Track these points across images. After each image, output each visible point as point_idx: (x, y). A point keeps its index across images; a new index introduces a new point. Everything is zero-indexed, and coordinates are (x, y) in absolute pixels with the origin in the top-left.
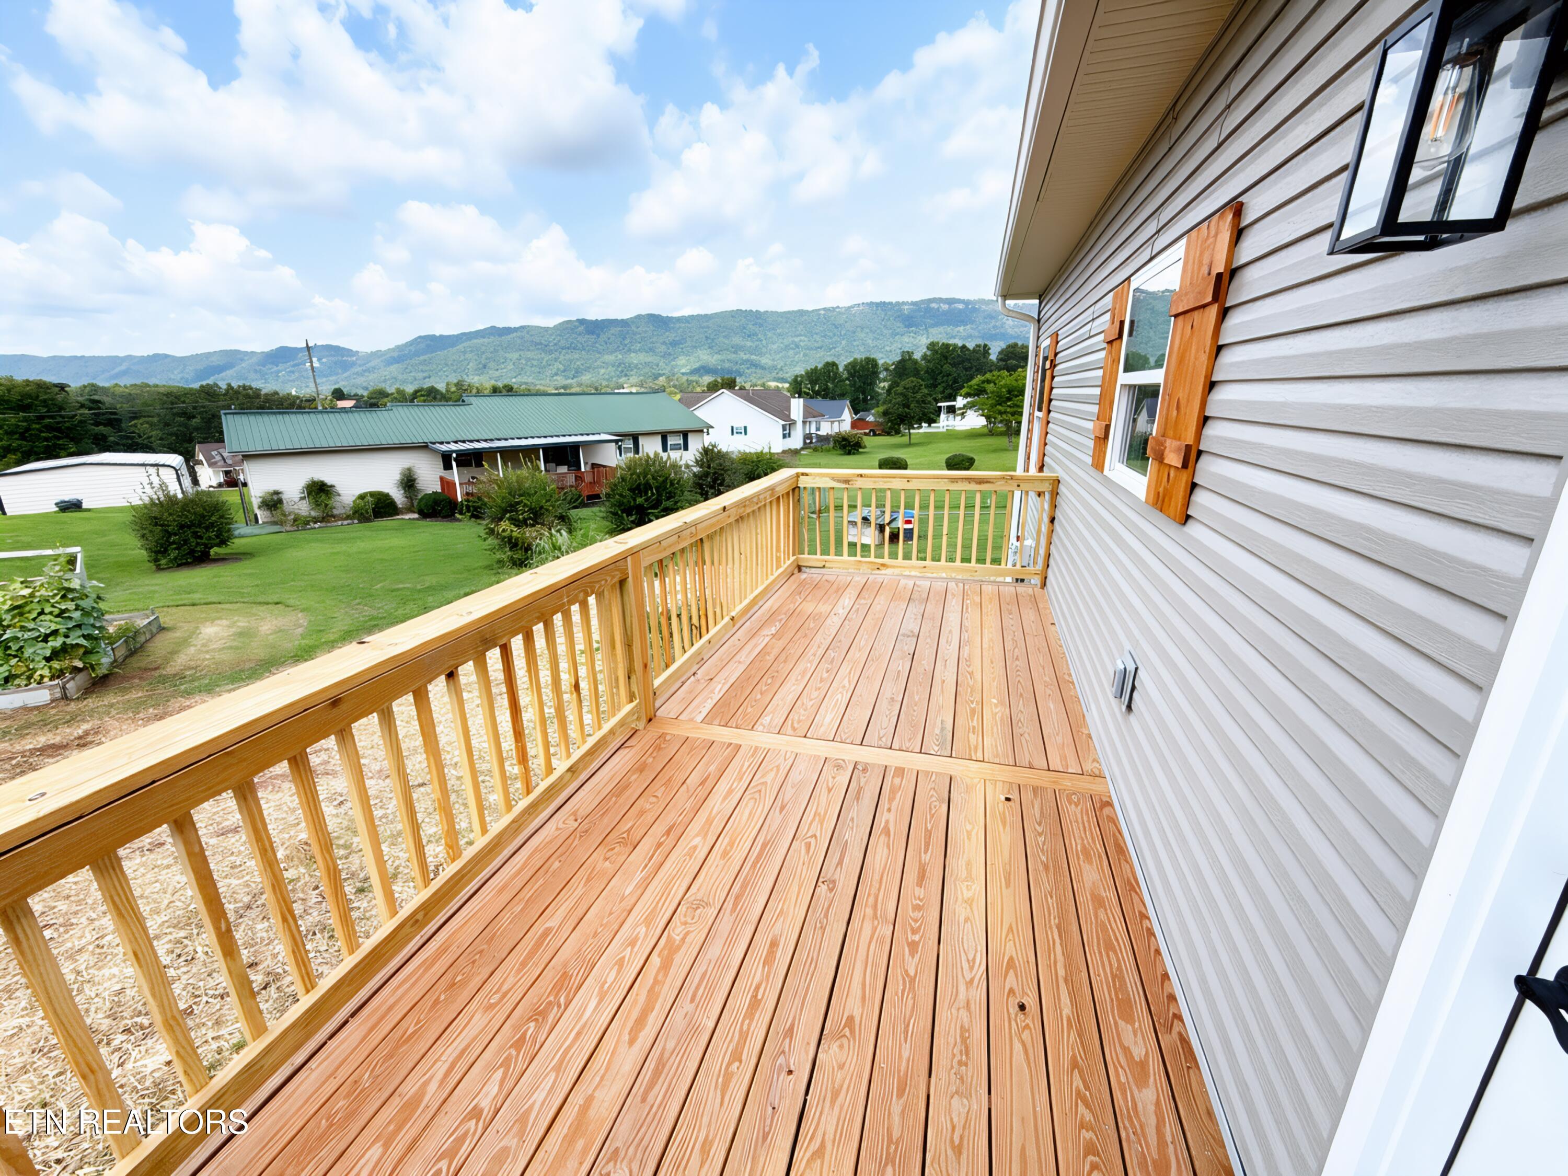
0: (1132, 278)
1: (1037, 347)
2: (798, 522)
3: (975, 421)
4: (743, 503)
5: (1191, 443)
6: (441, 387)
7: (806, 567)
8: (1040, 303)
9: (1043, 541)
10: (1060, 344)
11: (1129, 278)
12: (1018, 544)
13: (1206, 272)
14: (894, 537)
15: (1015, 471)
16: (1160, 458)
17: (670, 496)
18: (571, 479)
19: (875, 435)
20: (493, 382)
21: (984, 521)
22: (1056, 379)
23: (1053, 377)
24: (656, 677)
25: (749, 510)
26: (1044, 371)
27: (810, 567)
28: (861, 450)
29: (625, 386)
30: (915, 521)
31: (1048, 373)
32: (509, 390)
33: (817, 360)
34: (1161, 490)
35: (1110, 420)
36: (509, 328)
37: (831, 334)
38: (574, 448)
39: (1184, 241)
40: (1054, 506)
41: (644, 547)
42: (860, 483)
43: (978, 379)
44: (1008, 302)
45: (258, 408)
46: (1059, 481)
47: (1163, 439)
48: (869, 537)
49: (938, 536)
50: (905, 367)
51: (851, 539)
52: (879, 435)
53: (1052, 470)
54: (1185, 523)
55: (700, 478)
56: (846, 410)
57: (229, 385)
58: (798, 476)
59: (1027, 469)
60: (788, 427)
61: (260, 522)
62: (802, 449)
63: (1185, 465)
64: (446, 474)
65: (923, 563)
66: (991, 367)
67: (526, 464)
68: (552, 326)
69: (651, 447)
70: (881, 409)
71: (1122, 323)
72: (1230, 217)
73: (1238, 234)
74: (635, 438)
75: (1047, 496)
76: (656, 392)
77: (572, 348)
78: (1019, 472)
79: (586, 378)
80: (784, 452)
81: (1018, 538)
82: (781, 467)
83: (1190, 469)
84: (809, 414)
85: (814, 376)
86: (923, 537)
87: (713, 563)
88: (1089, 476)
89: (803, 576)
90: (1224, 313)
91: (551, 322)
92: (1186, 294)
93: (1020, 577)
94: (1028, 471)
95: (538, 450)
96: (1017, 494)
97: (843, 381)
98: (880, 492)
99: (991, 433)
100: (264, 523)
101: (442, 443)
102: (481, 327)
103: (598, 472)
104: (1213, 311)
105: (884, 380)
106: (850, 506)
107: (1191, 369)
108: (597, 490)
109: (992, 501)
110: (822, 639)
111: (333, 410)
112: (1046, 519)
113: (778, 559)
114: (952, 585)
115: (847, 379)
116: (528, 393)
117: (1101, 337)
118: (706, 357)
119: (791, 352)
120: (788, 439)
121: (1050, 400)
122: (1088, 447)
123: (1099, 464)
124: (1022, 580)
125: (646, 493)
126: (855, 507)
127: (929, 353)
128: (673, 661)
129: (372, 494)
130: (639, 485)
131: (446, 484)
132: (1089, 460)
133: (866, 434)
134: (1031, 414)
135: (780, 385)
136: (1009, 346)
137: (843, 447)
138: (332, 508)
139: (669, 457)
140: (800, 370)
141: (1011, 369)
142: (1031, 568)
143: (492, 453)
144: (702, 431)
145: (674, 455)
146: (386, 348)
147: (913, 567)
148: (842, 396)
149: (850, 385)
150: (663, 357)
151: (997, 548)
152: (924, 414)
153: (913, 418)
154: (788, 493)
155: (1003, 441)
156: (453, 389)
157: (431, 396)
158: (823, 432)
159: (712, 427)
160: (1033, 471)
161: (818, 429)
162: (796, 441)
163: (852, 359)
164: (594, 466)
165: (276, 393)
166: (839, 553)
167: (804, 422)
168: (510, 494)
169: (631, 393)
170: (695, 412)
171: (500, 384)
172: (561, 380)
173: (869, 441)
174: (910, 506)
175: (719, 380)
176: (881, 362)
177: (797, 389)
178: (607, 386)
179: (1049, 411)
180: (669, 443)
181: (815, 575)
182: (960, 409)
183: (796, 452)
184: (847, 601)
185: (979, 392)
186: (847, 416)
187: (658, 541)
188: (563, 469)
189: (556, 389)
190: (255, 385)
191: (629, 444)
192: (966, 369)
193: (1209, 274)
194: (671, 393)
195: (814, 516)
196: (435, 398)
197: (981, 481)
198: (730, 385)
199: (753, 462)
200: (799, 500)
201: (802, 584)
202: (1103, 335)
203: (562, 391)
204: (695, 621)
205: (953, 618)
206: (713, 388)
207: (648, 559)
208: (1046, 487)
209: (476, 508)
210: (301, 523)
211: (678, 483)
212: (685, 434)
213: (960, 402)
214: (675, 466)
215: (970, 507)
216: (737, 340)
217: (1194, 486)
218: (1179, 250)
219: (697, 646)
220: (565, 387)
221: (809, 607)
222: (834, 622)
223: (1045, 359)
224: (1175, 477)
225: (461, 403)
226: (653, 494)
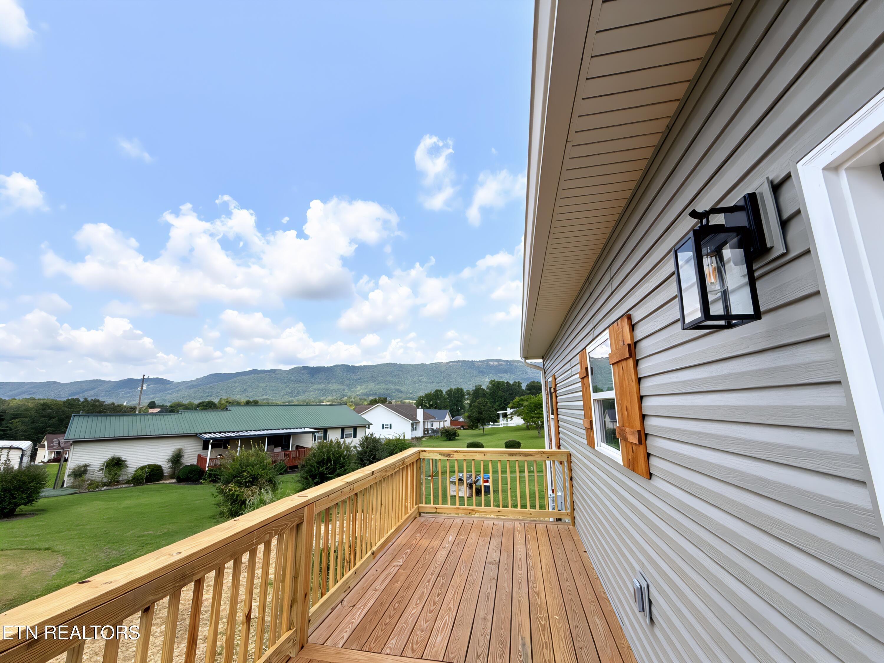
0: (587, 348)
1: (546, 382)
2: (419, 484)
3: (518, 421)
4: (385, 469)
5: (640, 429)
6: (216, 401)
7: (423, 513)
8: (543, 362)
9: (568, 492)
10: (557, 380)
11: (585, 348)
12: (554, 495)
13: (622, 343)
14: (478, 492)
15: (545, 449)
16: (625, 439)
17: (342, 466)
18: (282, 456)
19: (464, 429)
20: (247, 399)
21: (531, 481)
22: (558, 398)
23: (556, 397)
24: (313, 605)
25: (389, 474)
26: (551, 394)
27: (427, 513)
28: (456, 438)
29: (324, 401)
30: (490, 480)
31: (554, 394)
32: (256, 403)
33: (431, 389)
34: (630, 457)
35: (591, 418)
36: (264, 370)
37: (438, 376)
38: (287, 437)
39: (607, 331)
40: (571, 470)
41: (318, 499)
42: (456, 456)
43: (517, 399)
44: (527, 361)
45: (98, 412)
46: (570, 454)
47: (623, 428)
48: (464, 492)
49: (505, 491)
50: (478, 392)
51: (453, 494)
52: (466, 429)
53: (565, 448)
54: (650, 478)
55: (362, 454)
56: (447, 415)
57: (86, 399)
58: (419, 452)
59: (551, 447)
60: (415, 424)
61: (65, 486)
62: (423, 437)
63: (640, 443)
64: (202, 453)
65: (497, 509)
66: (523, 393)
67: (254, 446)
68: (288, 369)
69: (334, 436)
70: (466, 414)
71: (587, 369)
72: (626, 320)
73: (632, 327)
74: (325, 430)
75: (566, 464)
76: (341, 404)
77: (296, 381)
78: (547, 449)
79: (301, 397)
80: (412, 439)
81: (553, 491)
82: (409, 447)
83: (644, 445)
84: (426, 417)
85: (428, 397)
86: (496, 492)
87: (363, 511)
88: (587, 451)
89: (422, 519)
90: (637, 362)
91: (288, 368)
92: (615, 354)
93: (558, 518)
94: (552, 448)
95: (265, 437)
96: (548, 462)
97: (445, 399)
98: (469, 462)
99: (528, 428)
100: (67, 487)
101: (205, 433)
102: (249, 369)
103: (299, 451)
104: (631, 362)
105: (468, 399)
106: (451, 472)
107: (628, 390)
108: (297, 462)
109: (535, 468)
110: (435, 567)
111: (146, 414)
112: (568, 478)
113: (406, 507)
114: (517, 524)
115: (448, 398)
116: (268, 405)
117: (578, 376)
118: (372, 386)
119: (417, 385)
120: (414, 431)
121: (557, 409)
122: (583, 434)
123: (591, 443)
124: (560, 520)
125: (327, 465)
126: (454, 472)
127: (490, 385)
128: (328, 590)
129: (149, 466)
130: (323, 459)
131: (201, 459)
132: (585, 442)
133: (460, 429)
134: (548, 416)
135: (411, 401)
136: (530, 383)
137: (447, 436)
138: (119, 476)
139: (344, 442)
140: (422, 394)
141: (534, 394)
142: (563, 511)
143: (236, 439)
144: (365, 427)
145: (348, 440)
146: (190, 380)
147: (492, 512)
148: (445, 408)
149: (449, 402)
150: (347, 386)
151: (542, 498)
152: (490, 417)
153: (484, 419)
154: (413, 463)
155: (535, 433)
156: (223, 402)
157: (208, 406)
158: (434, 427)
159: (371, 424)
160: (554, 449)
161: (432, 425)
162: (419, 433)
163: (449, 389)
164: (297, 447)
165: (113, 404)
166: (444, 502)
167: (424, 422)
168: (240, 465)
169: (326, 405)
170: (362, 416)
171: (251, 400)
172: (288, 398)
173: (461, 432)
174: (486, 472)
175: (377, 398)
176: (465, 390)
177: (421, 403)
178: (313, 402)
179: (558, 415)
180: (345, 433)
181: (431, 518)
182: (509, 415)
183: (418, 439)
184: (451, 538)
185: (519, 405)
186: (448, 418)
187: (327, 495)
188: (278, 450)
189: (283, 403)
190: (101, 399)
191: (321, 434)
192: (510, 394)
193: (624, 345)
194: (350, 406)
195: (430, 478)
196: (210, 407)
197: (526, 454)
198: (383, 401)
199: (394, 445)
200: (420, 468)
201: (422, 525)
202: (578, 375)
203: (287, 404)
204: (347, 557)
205: (520, 548)
206: (374, 402)
207: (318, 508)
208: (564, 459)
209: (215, 475)
210: (94, 486)
211: (348, 458)
212: (355, 429)
213: (509, 411)
214: (348, 448)
215: (522, 471)
216: (389, 378)
217: (649, 455)
218: (606, 335)
219: (346, 577)
220: (289, 402)
221: (425, 543)
222: (442, 554)
223: (550, 388)
224: (636, 449)
225: (225, 410)
226: (331, 464)
